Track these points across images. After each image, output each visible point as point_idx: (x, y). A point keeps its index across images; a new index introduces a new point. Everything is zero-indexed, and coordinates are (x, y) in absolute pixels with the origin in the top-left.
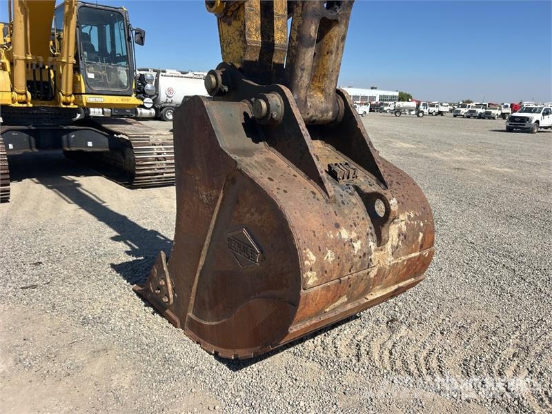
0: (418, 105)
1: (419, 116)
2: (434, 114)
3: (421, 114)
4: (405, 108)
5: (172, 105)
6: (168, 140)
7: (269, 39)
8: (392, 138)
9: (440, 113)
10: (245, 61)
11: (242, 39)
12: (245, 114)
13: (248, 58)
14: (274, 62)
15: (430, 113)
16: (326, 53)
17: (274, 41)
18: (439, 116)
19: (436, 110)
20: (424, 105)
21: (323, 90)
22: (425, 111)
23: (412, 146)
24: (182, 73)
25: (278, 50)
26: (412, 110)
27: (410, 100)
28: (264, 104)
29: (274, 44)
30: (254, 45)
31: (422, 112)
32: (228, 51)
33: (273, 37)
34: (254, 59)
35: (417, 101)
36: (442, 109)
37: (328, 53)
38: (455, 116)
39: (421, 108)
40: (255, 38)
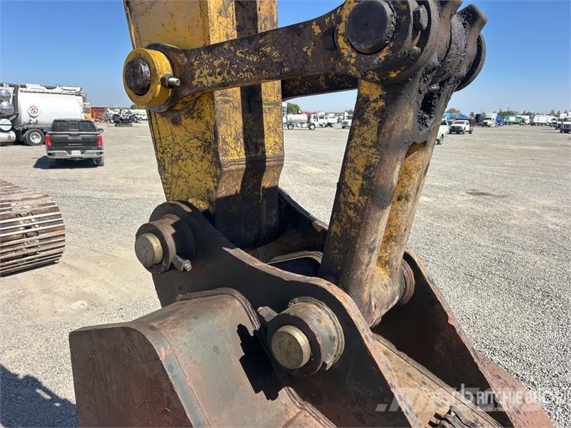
0: (309, 118)
1: (310, 129)
2: (324, 125)
3: (312, 127)
4: (296, 122)
5: (37, 126)
6: (40, 206)
7: (257, 149)
8: (296, 160)
9: (329, 125)
10: (218, 200)
11: (209, 156)
12: (242, 330)
13: (222, 192)
14: (263, 188)
15: (321, 125)
16: (395, 198)
17: (264, 152)
18: (329, 128)
19: (326, 122)
20: (314, 117)
21: (387, 262)
22: (316, 123)
23: (320, 171)
24: (47, 88)
25: (269, 167)
26: (303, 123)
27: (300, 112)
28: (301, 338)
29: (265, 156)
30: (233, 168)
31: (314, 124)
32: (176, 173)
33: (263, 145)
34: (233, 192)
35: (306, 113)
36: (331, 121)
37: (399, 199)
38: (343, 128)
39: (312, 120)
40: (234, 154)
